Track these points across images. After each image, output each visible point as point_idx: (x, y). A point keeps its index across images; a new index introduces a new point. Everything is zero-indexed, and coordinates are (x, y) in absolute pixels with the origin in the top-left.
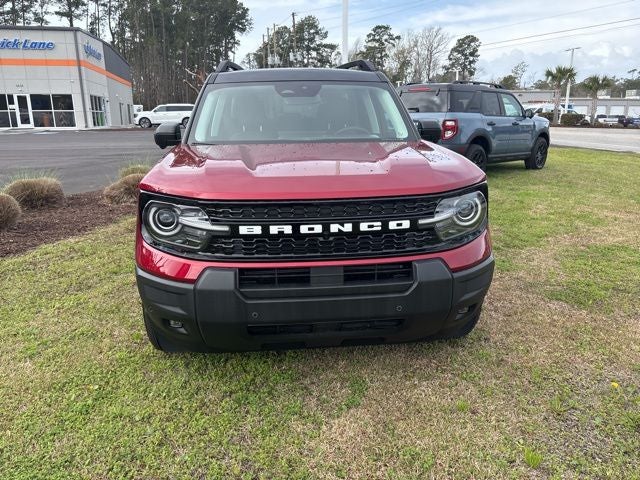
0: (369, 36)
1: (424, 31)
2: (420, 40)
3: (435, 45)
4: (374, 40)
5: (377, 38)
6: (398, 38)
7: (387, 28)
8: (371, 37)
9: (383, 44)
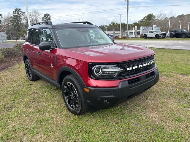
0: (14, 11)
1: (33, 11)
2: (32, 14)
3: (37, 16)
4: (16, 13)
5: (17, 12)
6: (25, 13)
7: (20, 9)
8: (14, 12)
9: (19, 15)
